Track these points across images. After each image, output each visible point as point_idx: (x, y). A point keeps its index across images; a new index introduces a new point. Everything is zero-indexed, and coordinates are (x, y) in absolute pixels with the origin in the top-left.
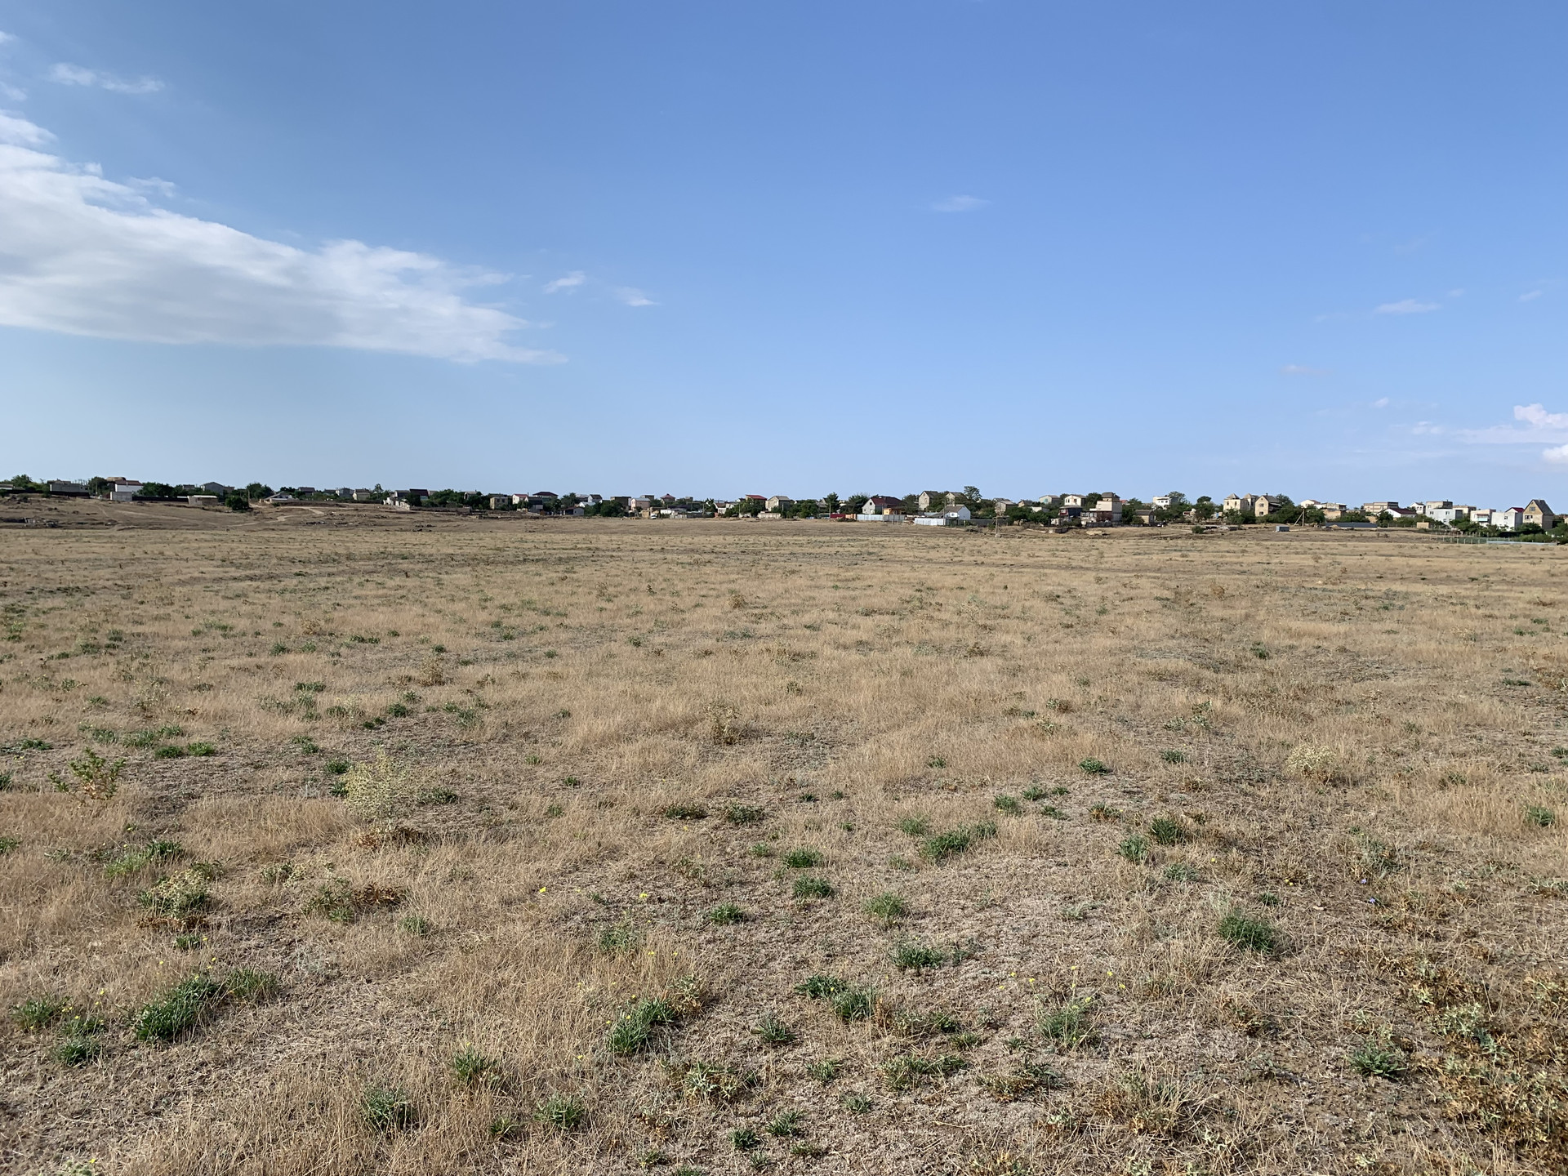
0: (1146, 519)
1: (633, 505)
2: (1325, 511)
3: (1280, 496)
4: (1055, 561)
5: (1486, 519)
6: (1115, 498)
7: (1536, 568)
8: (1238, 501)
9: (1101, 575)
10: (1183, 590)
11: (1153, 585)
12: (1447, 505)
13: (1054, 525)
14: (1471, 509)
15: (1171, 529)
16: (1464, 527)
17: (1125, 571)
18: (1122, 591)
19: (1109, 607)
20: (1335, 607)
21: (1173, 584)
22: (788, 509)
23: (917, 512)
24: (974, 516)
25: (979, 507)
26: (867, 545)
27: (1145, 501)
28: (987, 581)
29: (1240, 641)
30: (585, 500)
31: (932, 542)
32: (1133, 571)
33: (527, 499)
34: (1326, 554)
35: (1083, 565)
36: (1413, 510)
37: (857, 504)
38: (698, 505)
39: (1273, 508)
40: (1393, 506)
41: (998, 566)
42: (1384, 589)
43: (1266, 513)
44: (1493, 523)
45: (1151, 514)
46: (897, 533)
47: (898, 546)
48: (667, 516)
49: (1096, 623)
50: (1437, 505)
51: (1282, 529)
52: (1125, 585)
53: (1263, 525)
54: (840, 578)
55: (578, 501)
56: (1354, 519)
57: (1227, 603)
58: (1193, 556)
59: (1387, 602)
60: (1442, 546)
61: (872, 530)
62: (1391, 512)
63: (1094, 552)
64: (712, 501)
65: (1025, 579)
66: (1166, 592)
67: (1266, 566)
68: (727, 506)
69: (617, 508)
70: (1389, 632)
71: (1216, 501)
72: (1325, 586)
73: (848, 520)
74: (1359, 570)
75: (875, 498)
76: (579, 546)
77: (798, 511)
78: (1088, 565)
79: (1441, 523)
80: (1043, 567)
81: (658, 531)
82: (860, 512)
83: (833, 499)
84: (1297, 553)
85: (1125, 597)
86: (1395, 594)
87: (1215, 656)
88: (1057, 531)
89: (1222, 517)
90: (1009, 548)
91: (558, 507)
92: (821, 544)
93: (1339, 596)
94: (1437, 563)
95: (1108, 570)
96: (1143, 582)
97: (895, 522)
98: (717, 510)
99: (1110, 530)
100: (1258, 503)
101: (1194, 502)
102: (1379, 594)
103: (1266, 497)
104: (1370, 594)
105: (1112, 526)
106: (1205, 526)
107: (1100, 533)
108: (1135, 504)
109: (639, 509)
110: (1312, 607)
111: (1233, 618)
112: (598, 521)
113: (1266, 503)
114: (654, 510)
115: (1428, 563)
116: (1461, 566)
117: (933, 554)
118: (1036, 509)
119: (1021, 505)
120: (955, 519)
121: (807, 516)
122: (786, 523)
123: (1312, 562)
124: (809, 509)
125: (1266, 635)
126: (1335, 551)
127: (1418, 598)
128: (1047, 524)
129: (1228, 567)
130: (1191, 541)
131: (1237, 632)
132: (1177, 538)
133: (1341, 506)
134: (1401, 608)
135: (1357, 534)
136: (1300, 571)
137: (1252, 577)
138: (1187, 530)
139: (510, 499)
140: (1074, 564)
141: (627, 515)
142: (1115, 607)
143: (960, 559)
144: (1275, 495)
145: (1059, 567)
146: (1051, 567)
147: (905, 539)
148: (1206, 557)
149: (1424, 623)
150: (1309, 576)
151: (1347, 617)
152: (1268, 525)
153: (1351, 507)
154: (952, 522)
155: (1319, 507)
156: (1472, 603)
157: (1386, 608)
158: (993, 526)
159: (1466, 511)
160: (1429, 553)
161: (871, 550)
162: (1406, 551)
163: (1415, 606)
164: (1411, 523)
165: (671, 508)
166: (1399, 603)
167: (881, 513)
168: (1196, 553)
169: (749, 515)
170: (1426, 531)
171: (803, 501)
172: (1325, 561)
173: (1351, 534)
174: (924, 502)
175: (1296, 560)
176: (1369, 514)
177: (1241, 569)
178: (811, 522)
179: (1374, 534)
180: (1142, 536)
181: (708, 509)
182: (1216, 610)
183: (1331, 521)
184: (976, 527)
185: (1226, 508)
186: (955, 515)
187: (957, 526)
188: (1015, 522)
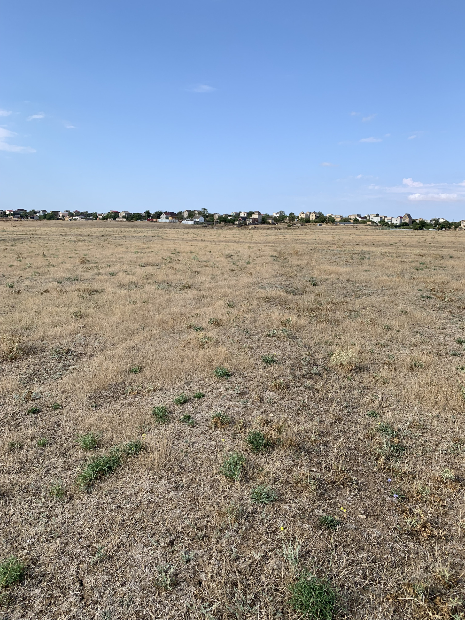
0: (270, 221)
1: (61, 215)
2: (335, 218)
3: (319, 212)
4: (234, 239)
5: (390, 221)
6: (259, 213)
7: (413, 240)
8: (304, 214)
9: (251, 245)
10: (282, 252)
11: (270, 250)
12: (377, 215)
13: (236, 224)
14: (385, 217)
15: (280, 225)
16: (383, 223)
17: (260, 243)
18: (258, 252)
19: (251, 261)
20: (342, 259)
21: (278, 249)
22: (129, 217)
23: (183, 218)
24: (205, 220)
25: (207, 217)
26: (159, 232)
27: (270, 214)
28: (204, 249)
29: (305, 276)
30: (39, 212)
31: (187, 231)
32: (264, 243)
33: (12, 212)
34: (337, 235)
35: (244, 241)
36: (366, 218)
37: (158, 215)
38: (90, 215)
39: (317, 217)
40: (359, 216)
41: (211, 241)
42: (360, 250)
43: (314, 219)
44: (393, 222)
45: (272, 220)
46: (175, 227)
47: (172, 233)
48: (76, 220)
49: (244, 269)
50: (374, 215)
51: (320, 225)
52: (259, 250)
53: (313, 224)
55: (36, 213)
56: (346, 221)
57: (299, 257)
58: (287, 236)
59: (362, 256)
60: (377, 231)
61: (165, 226)
62: (358, 218)
63: (250, 235)
64: (96, 213)
65: (219, 248)
66: (275, 253)
67: (314, 240)
68: (103, 215)
69: (54, 216)
70: (366, 271)
71: (296, 214)
72: (337, 249)
73: (154, 222)
74: (350, 242)
75: (166, 213)
77: (133, 218)
78: (246, 241)
79: (375, 222)
80: (228, 242)
81: (72, 226)
82: (160, 218)
83: (148, 213)
84: (326, 235)
85: (259, 255)
86: (365, 251)
87: (294, 285)
88: (238, 227)
89: (298, 221)
90: (217, 234)
91: (27, 215)
92: (138, 232)
93: (344, 253)
94: (378, 238)
95: (254, 243)
96: (267, 249)
97: (174, 222)
98: (98, 217)
99: (257, 226)
100: (311, 215)
101: (288, 215)
102: (359, 252)
103: (314, 213)
104: (355, 252)
105: (258, 224)
106: (292, 224)
107: (253, 227)
108: (267, 215)
109: (63, 216)
110: (334, 259)
111: (302, 265)
112: (45, 221)
113: (314, 215)
114: (70, 217)
115: (374, 238)
116: (386, 239)
117: (185, 237)
118: (229, 218)
119: (224, 216)
120: (198, 221)
121: (137, 220)
122: (128, 223)
123: (332, 239)
124: (138, 217)
125: (316, 274)
126: (339, 234)
127: (374, 253)
128: (234, 223)
129: (300, 241)
130: (286, 230)
131: (304, 271)
132: (282, 229)
133: (341, 216)
134: (369, 258)
135: (346, 227)
136: (327, 242)
137: (309, 245)
138: (286, 226)
139: (5, 212)
140: (241, 240)
141: (58, 219)
142: (254, 260)
143: (195, 238)
144: (317, 212)
145: (235, 242)
146: (232, 242)
147: (175, 230)
148: (292, 237)
149: (379, 266)
150: (331, 244)
151: (348, 263)
152: (315, 224)
153: (344, 217)
154: (197, 223)
155: (333, 216)
156: (395, 255)
157: (363, 259)
158: (213, 224)
159: (383, 218)
160: (373, 234)
161: (159, 235)
162: (365, 233)
163: (374, 257)
164: (365, 222)
165: (78, 216)
166: (367, 256)
167: (168, 219)
168: (288, 235)
169: (112, 219)
170: (370, 225)
171: (135, 214)
172: (337, 238)
173: (344, 226)
174: (186, 215)
175: (325, 238)
176: (350, 219)
177: (305, 242)
178: (139, 222)
179: (352, 227)
180: (269, 228)
181: (94, 216)
182: (295, 261)
183: (337, 222)
184: (206, 225)
185: (300, 217)
186: (198, 220)
187: (199, 224)
188: (222, 223)
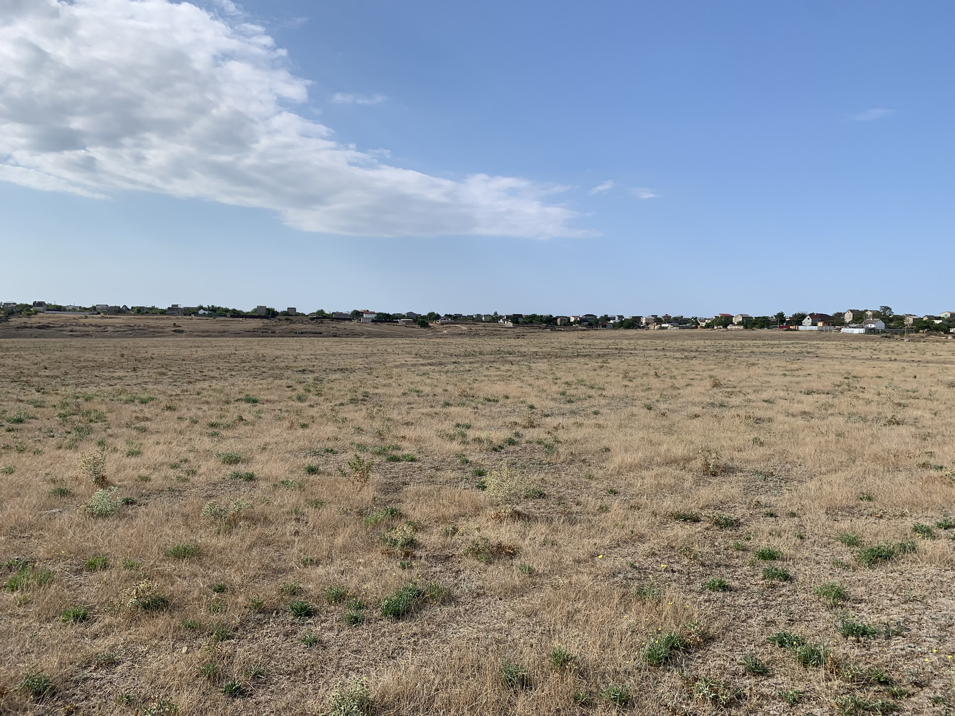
1: (644, 322)
22: (749, 323)
23: (843, 324)
24: (887, 327)
25: (891, 320)
26: (806, 347)
28: (900, 372)
30: (614, 319)
31: (855, 344)
33: (579, 319)
37: (798, 319)
38: (687, 321)
41: (908, 362)
46: (829, 339)
47: (829, 347)
48: (666, 328)
54: (787, 369)
55: (609, 319)
61: (809, 336)
64: (696, 318)
65: (930, 371)
68: (706, 321)
69: (634, 323)
73: (792, 330)
75: (812, 315)
76: (610, 347)
77: (755, 324)
80: (945, 363)
81: (659, 337)
82: (801, 324)
83: (781, 316)
90: (916, 349)
91: (597, 323)
92: (773, 346)
97: (827, 331)
98: (699, 324)
109: (647, 324)
112: (622, 332)
114: (657, 324)
117: (856, 353)
118: (937, 322)
119: (925, 319)
120: (873, 329)
121: (762, 327)
122: (747, 332)
124: (763, 322)
128: (947, 332)
139: (569, 319)
141: (640, 327)
143: (878, 356)
146: (951, 363)
154: (870, 331)
158: (902, 334)
161: (809, 350)
165: (669, 323)
167: (816, 325)
169: (721, 327)
171: (759, 318)
174: (848, 318)
178: (765, 331)
181: (693, 323)
184: (889, 335)
186: (873, 326)
187: (874, 333)
188: (921, 331)
